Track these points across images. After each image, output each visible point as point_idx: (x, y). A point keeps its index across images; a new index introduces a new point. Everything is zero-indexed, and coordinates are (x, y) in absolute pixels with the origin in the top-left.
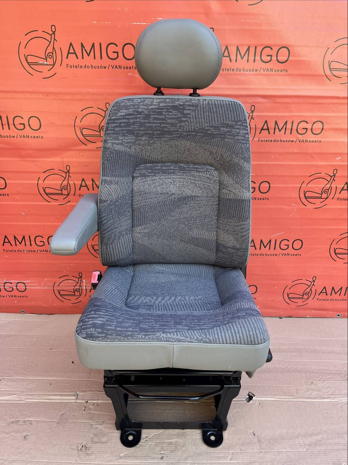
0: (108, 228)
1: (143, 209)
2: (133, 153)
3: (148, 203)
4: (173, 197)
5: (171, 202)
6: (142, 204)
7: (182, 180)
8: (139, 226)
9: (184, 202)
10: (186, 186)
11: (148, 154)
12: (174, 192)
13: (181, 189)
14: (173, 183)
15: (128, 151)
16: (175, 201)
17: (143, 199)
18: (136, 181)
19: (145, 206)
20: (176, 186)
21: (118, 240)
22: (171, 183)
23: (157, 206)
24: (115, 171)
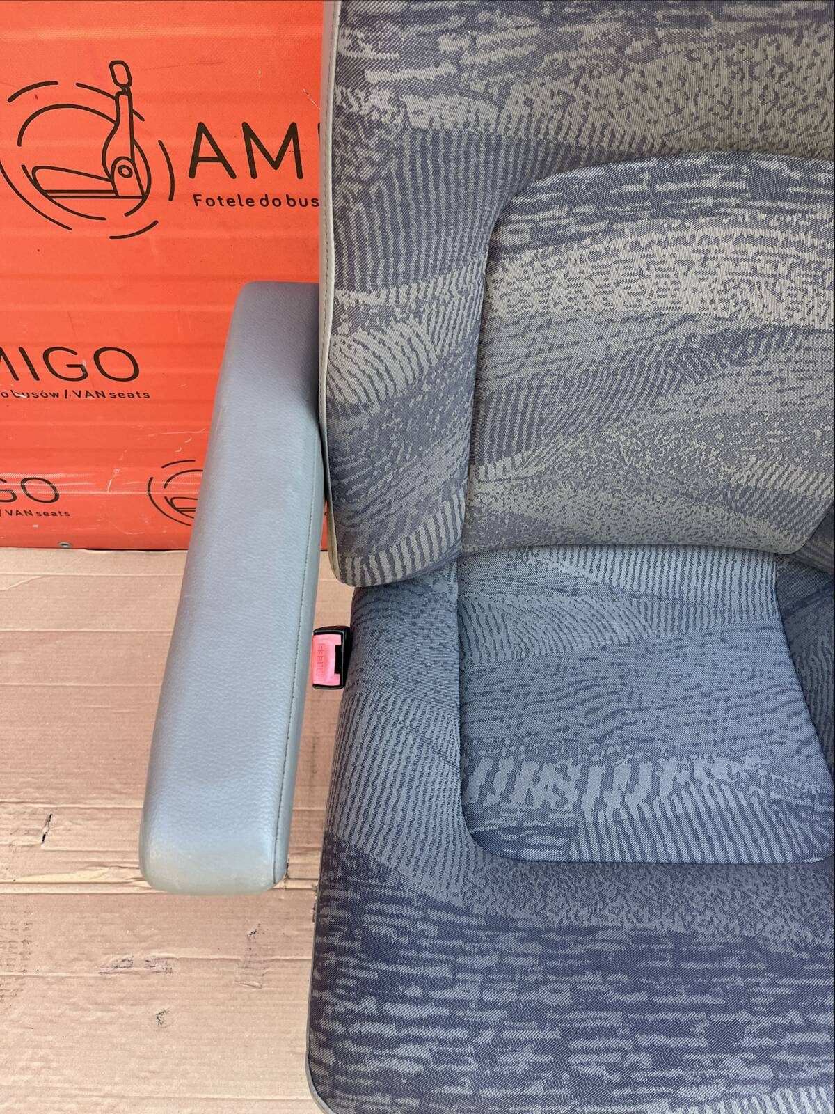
0: (373, 504)
1: (530, 392)
2: (512, 126)
3: (557, 364)
4: (681, 331)
5: (669, 354)
6: (528, 371)
7: (751, 249)
8: (499, 457)
9: (735, 356)
10: (764, 280)
11: (596, 118)
12: (692, 309)
13: (734, 296)
14: (697, 267)
15: (487, 125)
16: (692, 350)
17: (534, 349)
18: (511, 270)
19: (541, 381)
20: (711, 278)
21: (413, 529)
22: (690, 264)
23: (594, 375)
24: (409, 255)
